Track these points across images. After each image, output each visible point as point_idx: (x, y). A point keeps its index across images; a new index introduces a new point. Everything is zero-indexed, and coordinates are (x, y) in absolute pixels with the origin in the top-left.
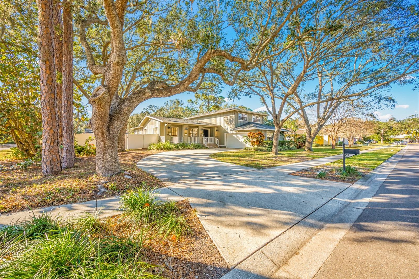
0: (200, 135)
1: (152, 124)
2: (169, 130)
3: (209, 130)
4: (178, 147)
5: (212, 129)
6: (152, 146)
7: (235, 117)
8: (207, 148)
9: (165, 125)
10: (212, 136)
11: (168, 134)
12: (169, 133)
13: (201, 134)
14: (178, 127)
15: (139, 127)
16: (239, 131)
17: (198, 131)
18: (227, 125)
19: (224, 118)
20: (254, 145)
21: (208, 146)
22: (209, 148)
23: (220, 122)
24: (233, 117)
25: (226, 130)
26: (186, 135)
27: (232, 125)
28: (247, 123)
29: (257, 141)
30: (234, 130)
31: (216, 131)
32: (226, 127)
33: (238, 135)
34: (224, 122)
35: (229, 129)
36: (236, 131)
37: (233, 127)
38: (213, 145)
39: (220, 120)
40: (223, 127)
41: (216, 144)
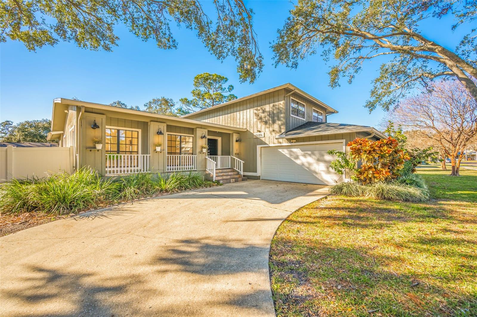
0: (198, 150)
3: (219, 139)
5: (226, 136)
7: (286, 105)
8: (218, 182)
10: (227, 152)
12: (95, 142)
13: (202, 147)
14: (140, 131)
16: (298, 140)
17: (194, 143)
18: (264, 126)
19: (257, 110)
20: (375, 177)
21: (219, 178)
22: (221, 182)
23: (245, 120)
24: (281, 106)
25: (262, 139)
26: (158, 149)
27: (276, 127)
28: (304, 123)
29: (384, 165)
30: (282, 138)
31: (237, 141)
32: (260, 132)
33: (294, 150)
34: (255, 120)
35: (270, 135)
36: (287, 139)
37: (280, 131)
38: (230, 173)
39: (245, 117)
40: (252, 131)
41: (237, 171)
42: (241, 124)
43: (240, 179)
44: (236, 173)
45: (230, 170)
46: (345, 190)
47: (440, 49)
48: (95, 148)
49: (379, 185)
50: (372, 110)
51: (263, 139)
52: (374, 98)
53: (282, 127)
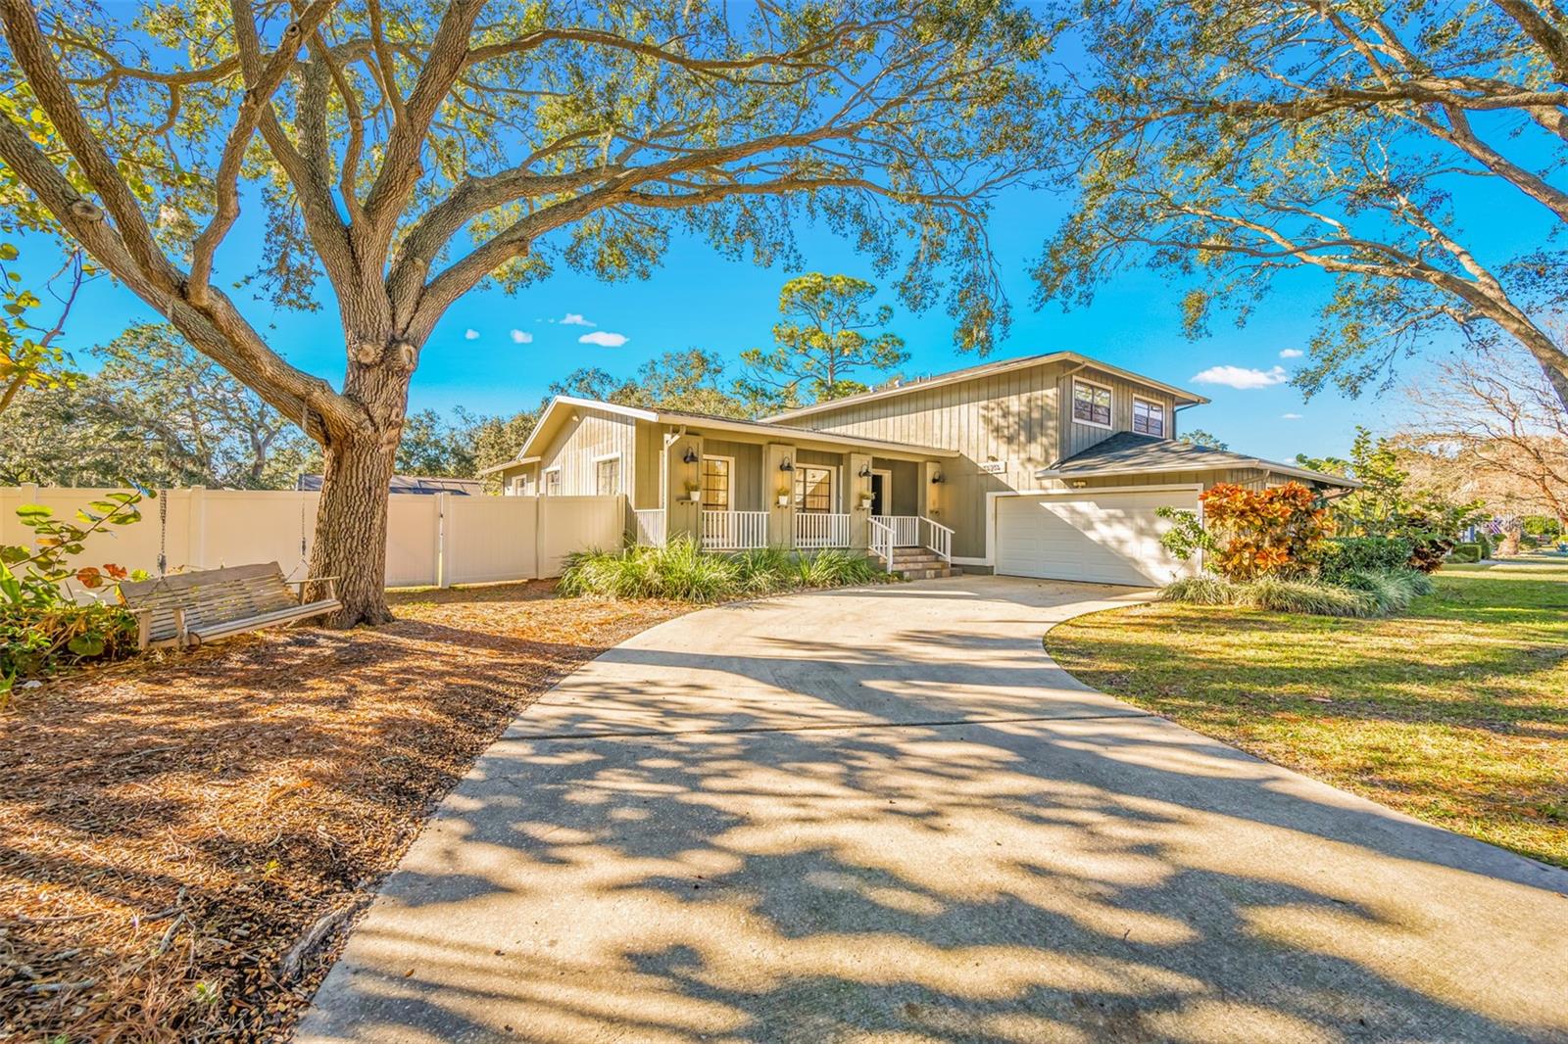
0: (854, 502)
1: (589, 441)
2: (690, 471)
3: (887, 474)
4: (744, 575)
5: (906, 467)
6: (590, 569)
7: (1061, 398)
8: (900, 575)
9: (669, 439)
10: (906, 507)
11: (682, 493)
12: (690, 488)
13: (862, 497)
14: (732, 460)
15: (522, 458)
16: (1090, 482)
18: (1004, 448)
19: (986, 408)
20: (1257, 567)
21: (900, 567)
22: (907, 575)
23: (955, 431)
24: (1050, 402)
25: (999, 477)
26: (784, 500)
27: (1036, 450)
28: (1109, 436)
29: (1278, 541)
30: (1052, 477)
31: (934, 481)
32: (994, 459)
33: (1081, 506)
34: (982, 432)
35: (1020, 469)
36: (1065, 480)
37: (1047, 461)
38: (920, 558)
39: (955, 423)
40: (973, 458)
41: (933, 553)
42: (945, 439)
43: (945, 571)
44: (933, 557)
45: (918, 551)
46: (1191, 591)
47: (1438, 278)
48: (688, 498)
49: (1266, 582)
50: (1311, 392)
51: (1002, 478)
52: (1318, 362)
53: (1052, 451)
